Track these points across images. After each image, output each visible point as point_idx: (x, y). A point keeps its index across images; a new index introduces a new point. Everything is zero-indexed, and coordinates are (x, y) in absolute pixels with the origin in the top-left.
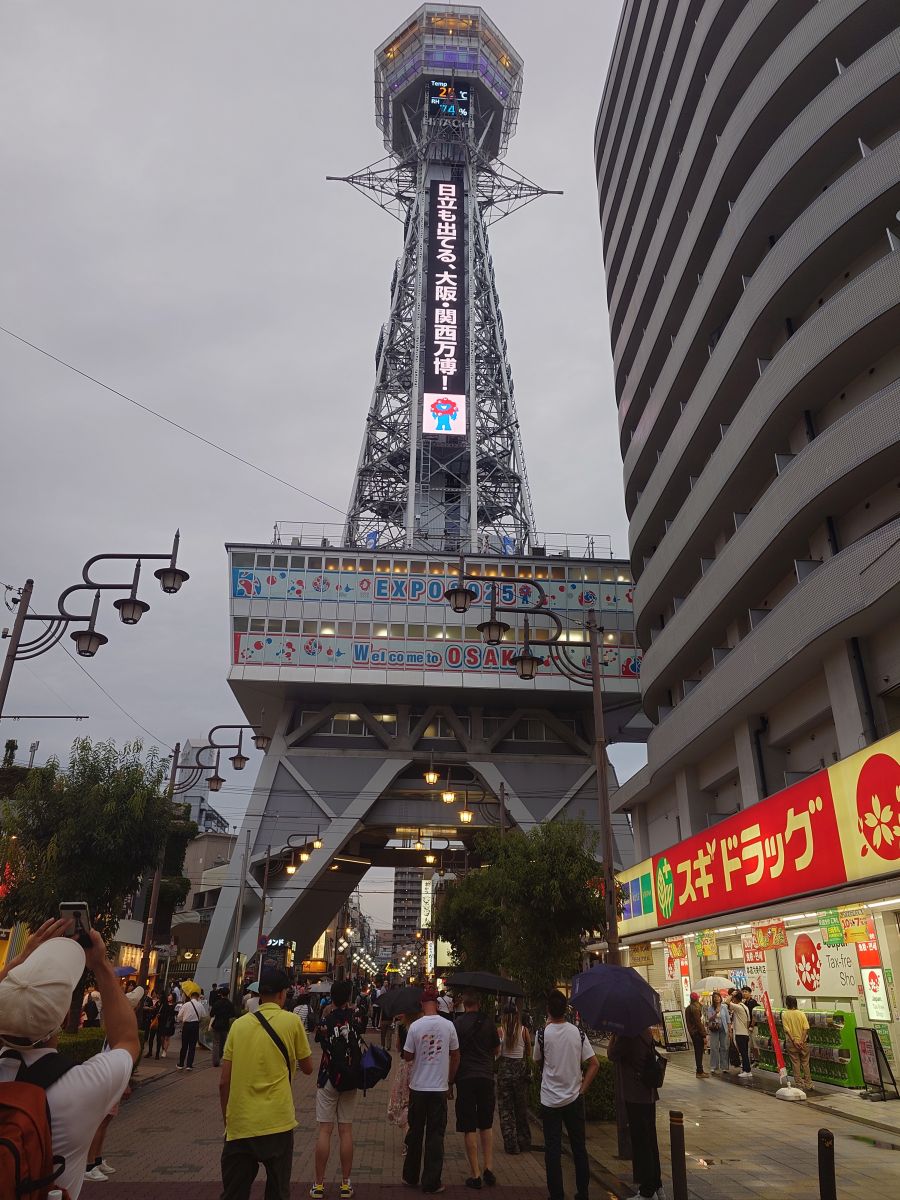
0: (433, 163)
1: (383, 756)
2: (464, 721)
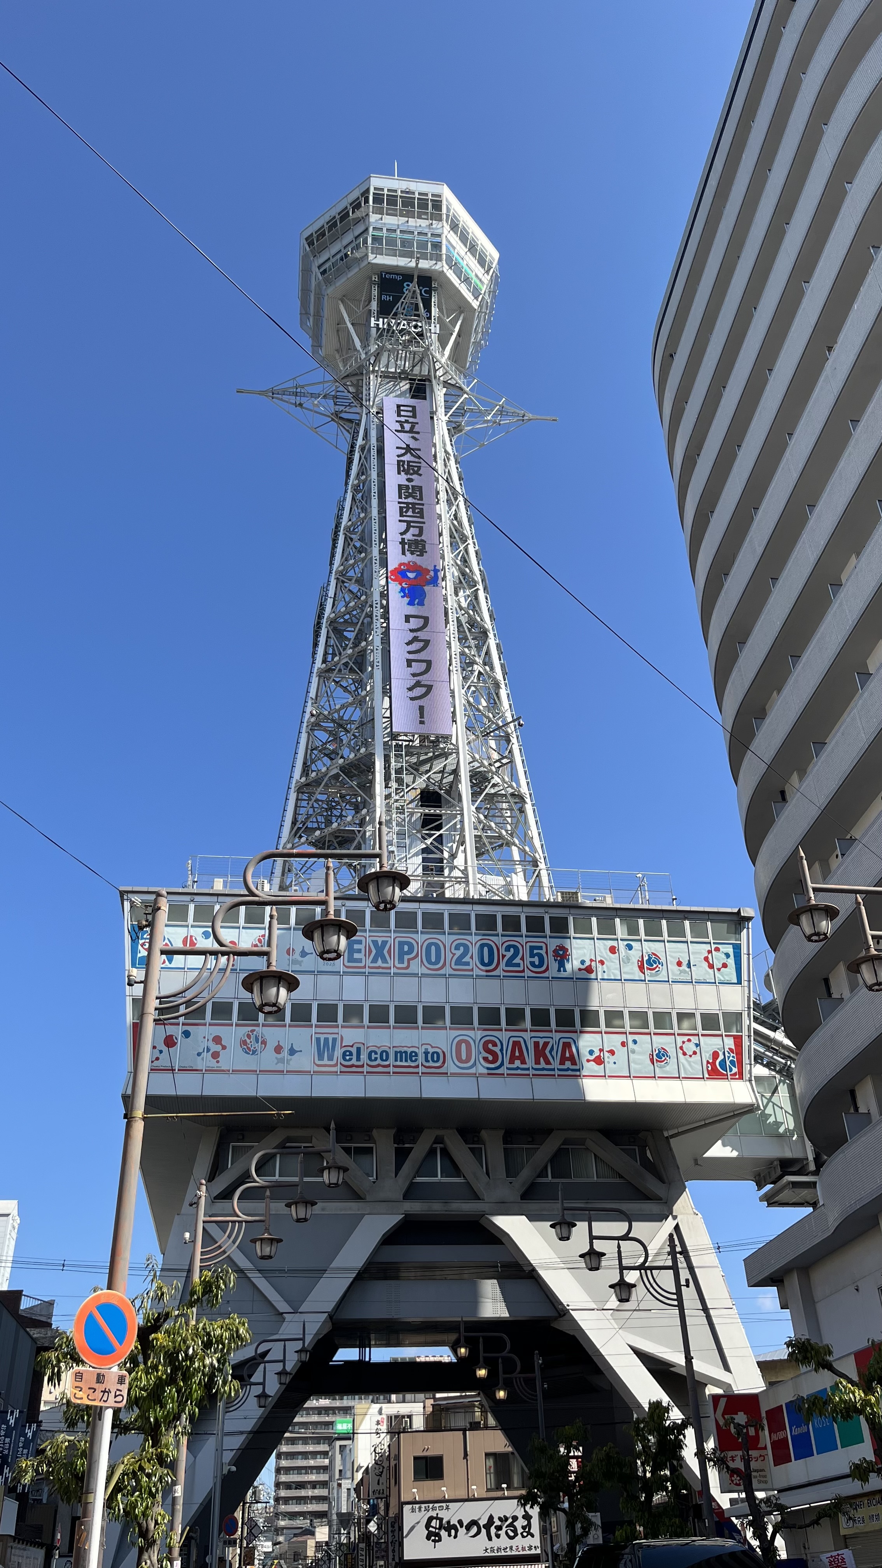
1: (358, 1210)
2: (476, 1153)
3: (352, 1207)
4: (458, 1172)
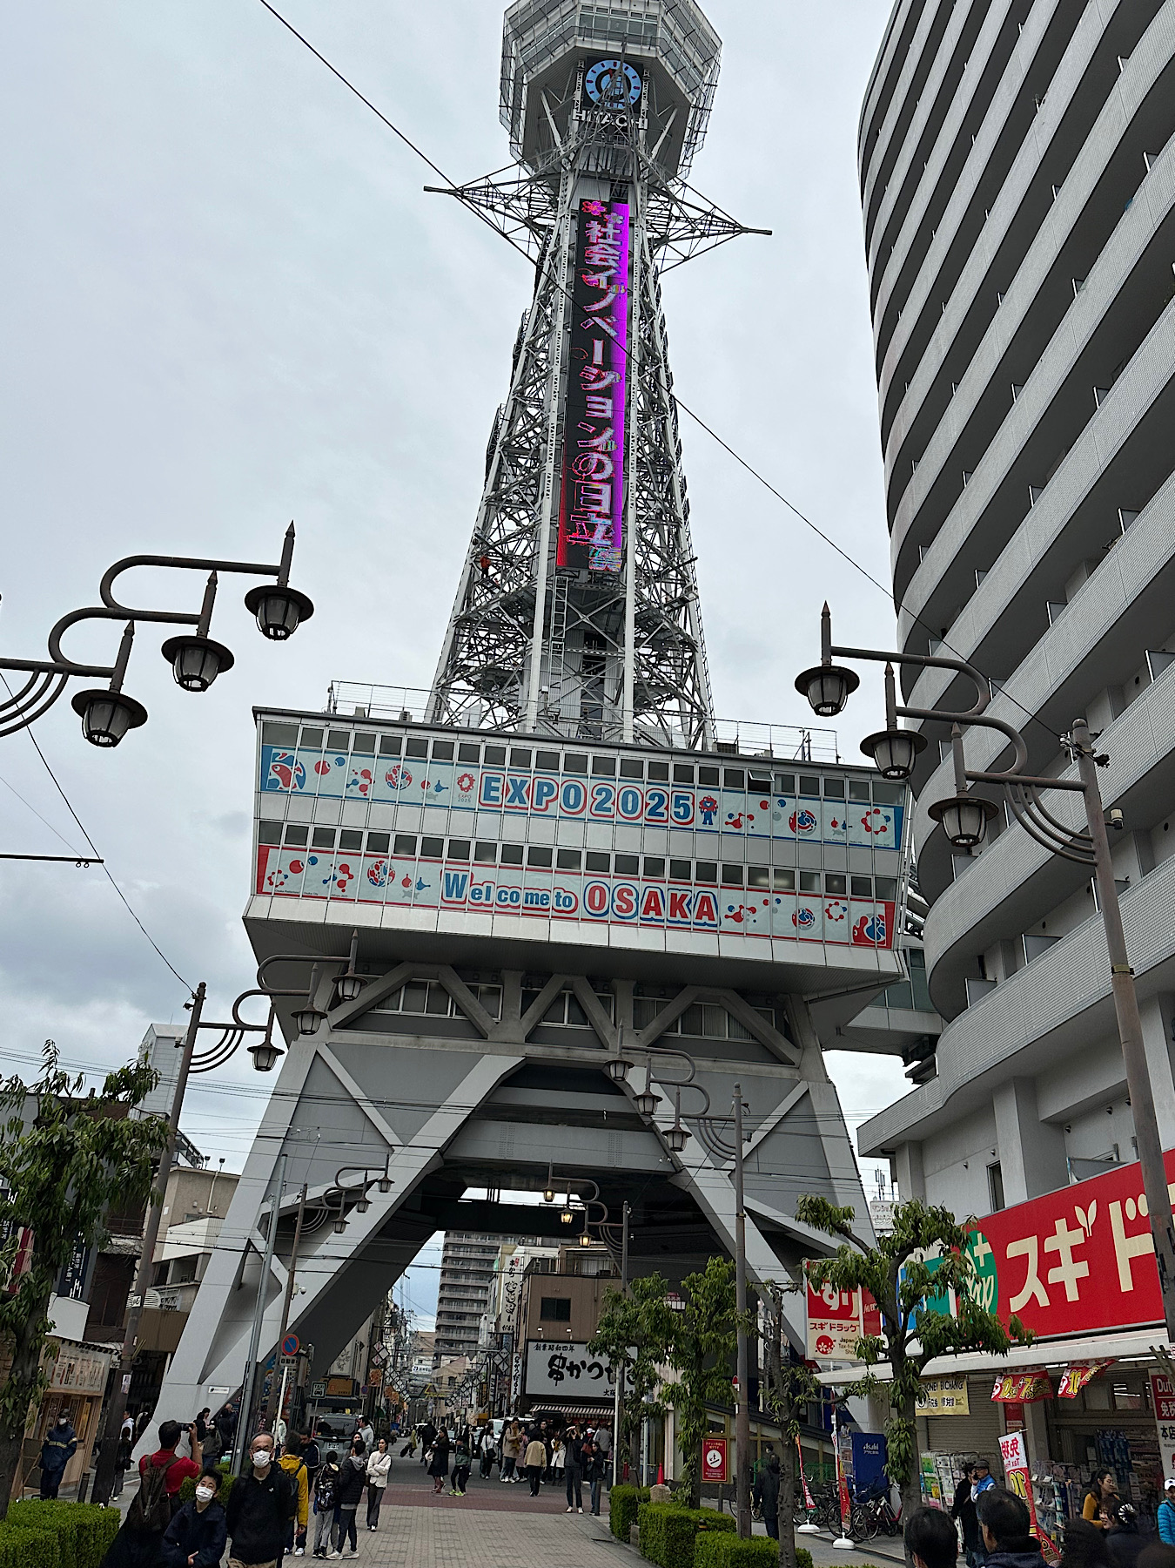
0: (585, 176)
1: (479, 1049)
2: (605, 1002)
3: (474, 1045)
4: (585, 1019)
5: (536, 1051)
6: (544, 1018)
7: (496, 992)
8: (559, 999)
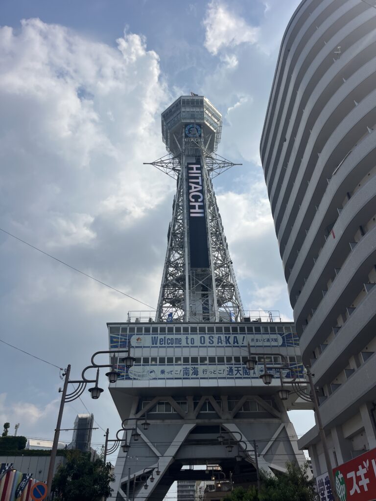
0: (188, 156)
1: (182, 423)
2: (219, 403)
4: (214, 410)
5: (199, 421)
6: (201, 410)
7: (185, 403)
8: (205, 403)
